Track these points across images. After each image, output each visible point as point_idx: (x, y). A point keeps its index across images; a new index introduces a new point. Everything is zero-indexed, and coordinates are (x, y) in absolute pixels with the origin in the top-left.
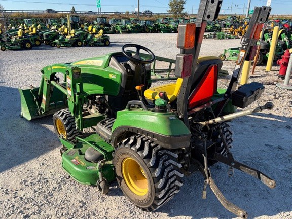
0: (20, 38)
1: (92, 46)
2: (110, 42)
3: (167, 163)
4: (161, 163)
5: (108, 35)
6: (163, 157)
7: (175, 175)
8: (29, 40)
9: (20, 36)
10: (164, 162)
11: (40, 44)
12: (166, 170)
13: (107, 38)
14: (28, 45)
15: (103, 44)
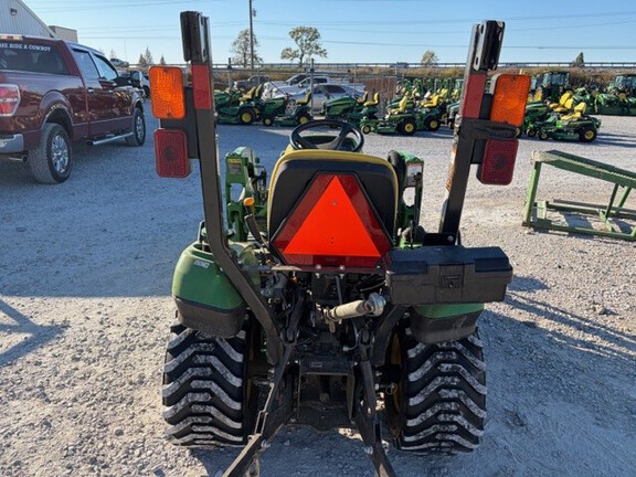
0: (399, 113)
1: (546, 140)
2: (595, 134)
3: (201, 359)
4: (188, 352)
5: (598, 117)
6: (202, 345)
7: (208, 391)
8: (414, 119)
9: (401, 109)
10: (195, 353)
11: (439, 126)
12: (189, 370)
13: (591, 125)
14: (409, 128)
15: (577, 136)
